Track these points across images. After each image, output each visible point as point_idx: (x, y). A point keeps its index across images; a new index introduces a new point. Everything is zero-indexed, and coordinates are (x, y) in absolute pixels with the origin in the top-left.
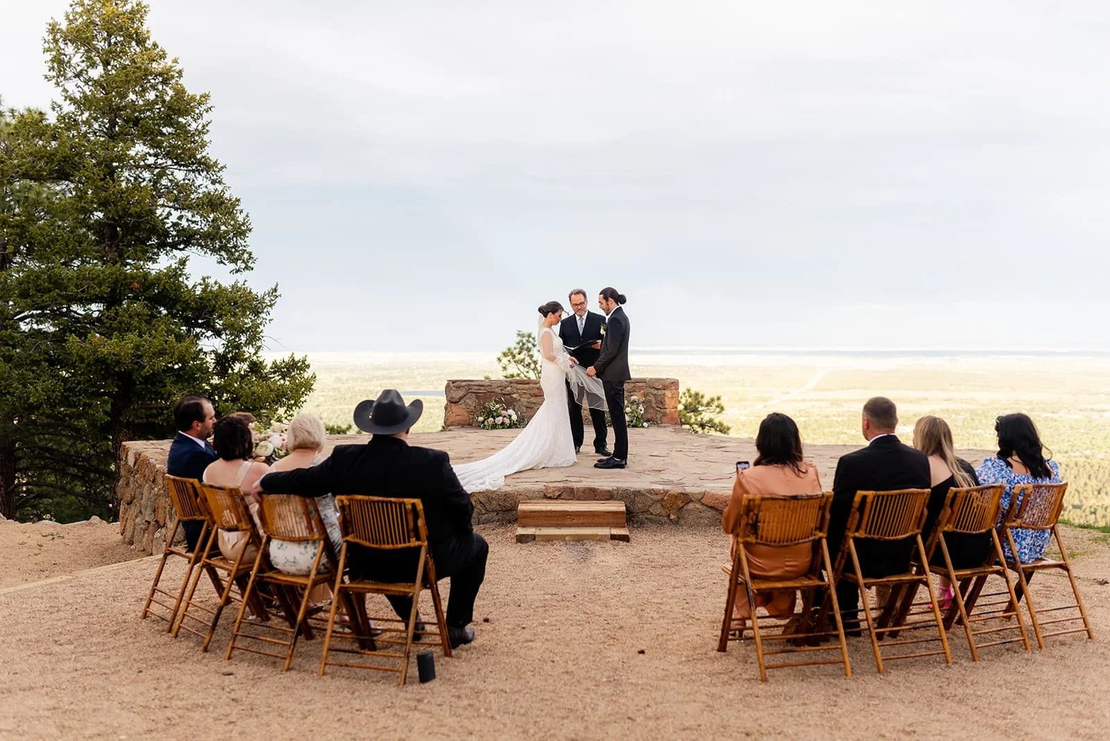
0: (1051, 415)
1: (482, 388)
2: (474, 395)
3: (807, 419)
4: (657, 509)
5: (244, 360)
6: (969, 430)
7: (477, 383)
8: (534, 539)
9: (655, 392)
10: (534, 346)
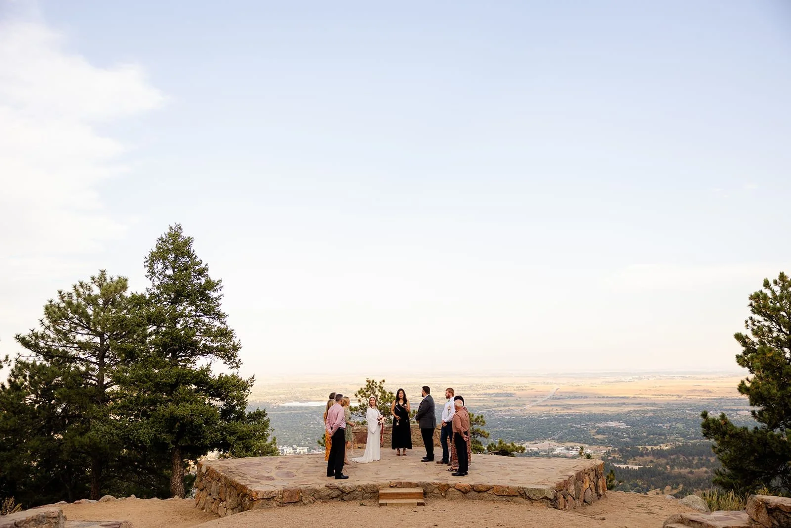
4: (436, 491)
8: (386, 505)
10: (376, 387)
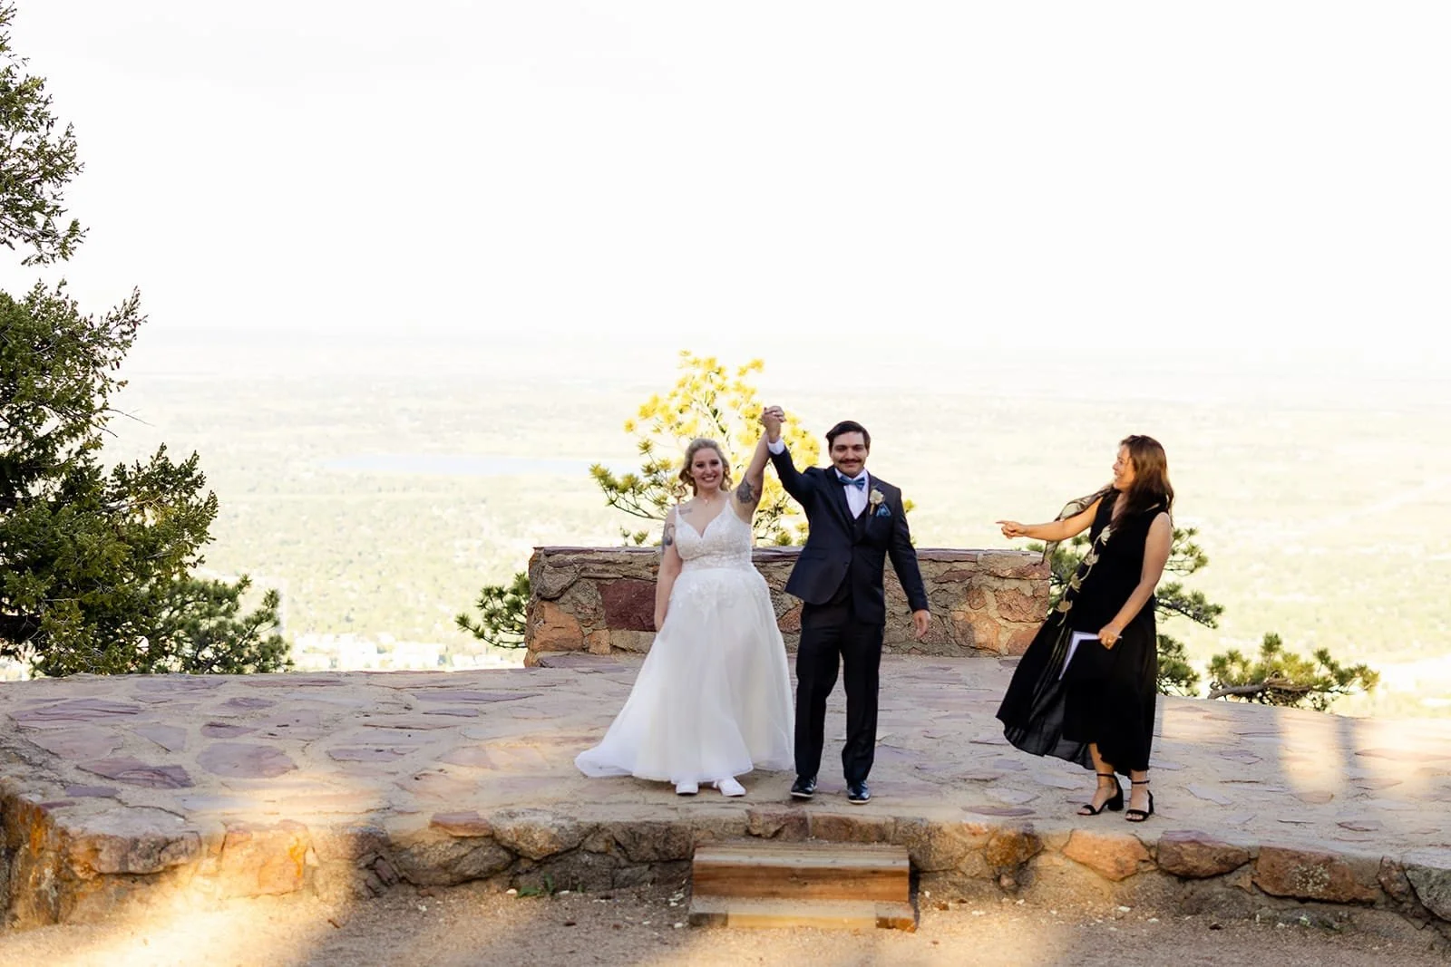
1: (610, 567)
2: (593, 584)
4: (973, 864)
5: (56, 472)
7: (601, 557)
8: (725, 925)
9: (997, 584)
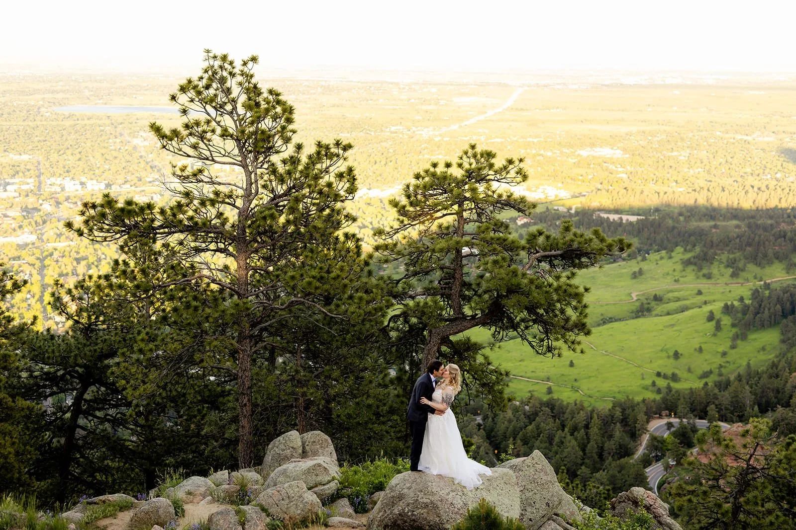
0: (745, 138)
3: (503, 140)
6: (665, 152)
